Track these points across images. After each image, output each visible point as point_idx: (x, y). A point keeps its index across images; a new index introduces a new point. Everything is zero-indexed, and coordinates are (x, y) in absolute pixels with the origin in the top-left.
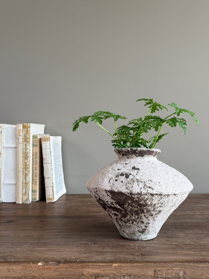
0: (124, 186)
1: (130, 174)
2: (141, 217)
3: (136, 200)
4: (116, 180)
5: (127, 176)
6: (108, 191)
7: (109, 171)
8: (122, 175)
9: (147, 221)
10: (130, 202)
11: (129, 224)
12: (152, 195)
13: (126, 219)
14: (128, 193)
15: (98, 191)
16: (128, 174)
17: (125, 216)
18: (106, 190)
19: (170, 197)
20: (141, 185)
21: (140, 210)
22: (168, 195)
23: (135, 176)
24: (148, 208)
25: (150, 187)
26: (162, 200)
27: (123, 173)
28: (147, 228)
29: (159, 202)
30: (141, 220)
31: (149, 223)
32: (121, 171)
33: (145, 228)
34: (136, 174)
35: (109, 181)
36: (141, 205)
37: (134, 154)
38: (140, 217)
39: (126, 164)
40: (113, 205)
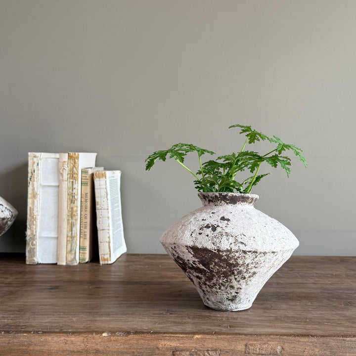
0: (210, 241)
1: (218, 226)
2: (231, 280)
3: (225, 259)
4: (200, 234)
5: (214, 229)
6: (190, 247)
7: (191, 221)
8: (208, 227)
9: (238, 286)
10: (217, 260)
11: (216, 290)
12: (245, 252)
13: (211, 283)
14: (215, 250)
15: (177, 247)
16: (216, 226)
17: (210, 279)
18: (187, 246)
19: (267, 256)
20: (232, 240)
21: (230, 271)
22: (265, 253)
23: (225, 228)
24: (240, 268)
25: (242, 243)
26: (257, 259)
27: (208, 224)
28: (238, 295)
29: (254, 261)
30: (231, 284)
31: (241, 289)
32: (206, 223)
33: (236, 294)
34: (226, 227)
35: (191, 235)
36: (230, 265)
37: (224, 201)
38: (229, 280)
39: (213, 213)
40: (196, 264)
